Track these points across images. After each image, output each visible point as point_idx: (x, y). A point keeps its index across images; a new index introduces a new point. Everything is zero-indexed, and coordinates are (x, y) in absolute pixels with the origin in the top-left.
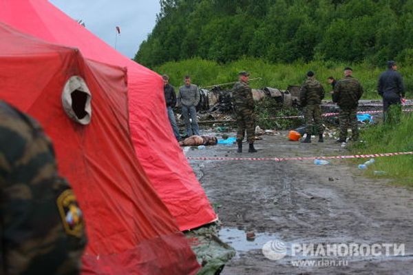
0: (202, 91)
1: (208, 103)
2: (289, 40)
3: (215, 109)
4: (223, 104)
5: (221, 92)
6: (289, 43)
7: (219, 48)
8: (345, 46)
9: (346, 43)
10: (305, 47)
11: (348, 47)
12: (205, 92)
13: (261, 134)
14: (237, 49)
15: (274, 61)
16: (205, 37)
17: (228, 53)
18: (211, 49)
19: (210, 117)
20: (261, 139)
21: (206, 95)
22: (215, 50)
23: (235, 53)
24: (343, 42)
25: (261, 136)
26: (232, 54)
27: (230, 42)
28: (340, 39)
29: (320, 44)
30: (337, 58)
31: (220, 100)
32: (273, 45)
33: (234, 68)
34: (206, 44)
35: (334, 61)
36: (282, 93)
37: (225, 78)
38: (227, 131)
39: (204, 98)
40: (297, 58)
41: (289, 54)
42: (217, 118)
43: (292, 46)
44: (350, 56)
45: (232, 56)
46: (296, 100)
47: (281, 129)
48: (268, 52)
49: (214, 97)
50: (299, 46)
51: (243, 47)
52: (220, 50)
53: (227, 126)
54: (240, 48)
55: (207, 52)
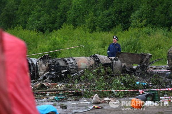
0: (31, 60)
1: (37, 71)
2: (107, 9)
3: (45, 78)
4: (53, 73)
5: (50, 61)
6: (106, 12)
7: (38, 18)
8: (162, 13)
9: (164, 9)
10: (123, 14)
11: (166, 13)
12: (34, 60)
13: (100, 103)
14: (56, 19)
15: (93, 29)
16: (24, 7)
17: (47, 22)
18: (30, 19)
19: (42, 86)
20: (102, 108)
21: (35, 64)
22: (34, 20)
23: (53, 22)
24: (160, 8)
25: (101, 105)
26: (50, 23)
27: (48, 12)
28: (157, 5)
29: (137, 12)
30: (154, 24)
31: (49, 69)
32: (91, 14)
33: (54, 37)
34: (25, 14)
35: (152, 28)
36: (111, 60)
37: (46, 47)
38: (63, 100)
39: (33, 67)
40: (115, 26)
41: (107, 22)
42: (49, 87)
43: (110, 15)
44: (167, 22)
45: (50, 25)
46: (125, 66)
47: (118, 96)
48: (86, 21)
49: (44, 66)
50: (117, 15)
51: (61, 17)
52: (39, 20)
53: (63, 95)
54: (59, 18)
55: (26, 22)
